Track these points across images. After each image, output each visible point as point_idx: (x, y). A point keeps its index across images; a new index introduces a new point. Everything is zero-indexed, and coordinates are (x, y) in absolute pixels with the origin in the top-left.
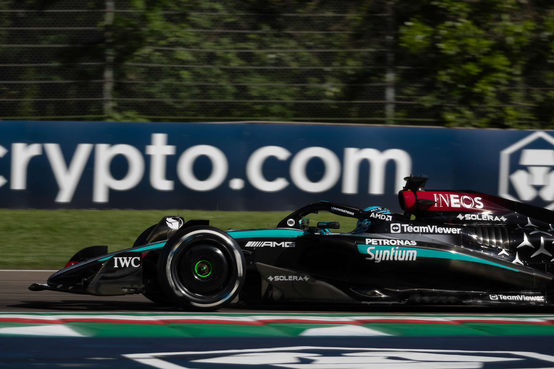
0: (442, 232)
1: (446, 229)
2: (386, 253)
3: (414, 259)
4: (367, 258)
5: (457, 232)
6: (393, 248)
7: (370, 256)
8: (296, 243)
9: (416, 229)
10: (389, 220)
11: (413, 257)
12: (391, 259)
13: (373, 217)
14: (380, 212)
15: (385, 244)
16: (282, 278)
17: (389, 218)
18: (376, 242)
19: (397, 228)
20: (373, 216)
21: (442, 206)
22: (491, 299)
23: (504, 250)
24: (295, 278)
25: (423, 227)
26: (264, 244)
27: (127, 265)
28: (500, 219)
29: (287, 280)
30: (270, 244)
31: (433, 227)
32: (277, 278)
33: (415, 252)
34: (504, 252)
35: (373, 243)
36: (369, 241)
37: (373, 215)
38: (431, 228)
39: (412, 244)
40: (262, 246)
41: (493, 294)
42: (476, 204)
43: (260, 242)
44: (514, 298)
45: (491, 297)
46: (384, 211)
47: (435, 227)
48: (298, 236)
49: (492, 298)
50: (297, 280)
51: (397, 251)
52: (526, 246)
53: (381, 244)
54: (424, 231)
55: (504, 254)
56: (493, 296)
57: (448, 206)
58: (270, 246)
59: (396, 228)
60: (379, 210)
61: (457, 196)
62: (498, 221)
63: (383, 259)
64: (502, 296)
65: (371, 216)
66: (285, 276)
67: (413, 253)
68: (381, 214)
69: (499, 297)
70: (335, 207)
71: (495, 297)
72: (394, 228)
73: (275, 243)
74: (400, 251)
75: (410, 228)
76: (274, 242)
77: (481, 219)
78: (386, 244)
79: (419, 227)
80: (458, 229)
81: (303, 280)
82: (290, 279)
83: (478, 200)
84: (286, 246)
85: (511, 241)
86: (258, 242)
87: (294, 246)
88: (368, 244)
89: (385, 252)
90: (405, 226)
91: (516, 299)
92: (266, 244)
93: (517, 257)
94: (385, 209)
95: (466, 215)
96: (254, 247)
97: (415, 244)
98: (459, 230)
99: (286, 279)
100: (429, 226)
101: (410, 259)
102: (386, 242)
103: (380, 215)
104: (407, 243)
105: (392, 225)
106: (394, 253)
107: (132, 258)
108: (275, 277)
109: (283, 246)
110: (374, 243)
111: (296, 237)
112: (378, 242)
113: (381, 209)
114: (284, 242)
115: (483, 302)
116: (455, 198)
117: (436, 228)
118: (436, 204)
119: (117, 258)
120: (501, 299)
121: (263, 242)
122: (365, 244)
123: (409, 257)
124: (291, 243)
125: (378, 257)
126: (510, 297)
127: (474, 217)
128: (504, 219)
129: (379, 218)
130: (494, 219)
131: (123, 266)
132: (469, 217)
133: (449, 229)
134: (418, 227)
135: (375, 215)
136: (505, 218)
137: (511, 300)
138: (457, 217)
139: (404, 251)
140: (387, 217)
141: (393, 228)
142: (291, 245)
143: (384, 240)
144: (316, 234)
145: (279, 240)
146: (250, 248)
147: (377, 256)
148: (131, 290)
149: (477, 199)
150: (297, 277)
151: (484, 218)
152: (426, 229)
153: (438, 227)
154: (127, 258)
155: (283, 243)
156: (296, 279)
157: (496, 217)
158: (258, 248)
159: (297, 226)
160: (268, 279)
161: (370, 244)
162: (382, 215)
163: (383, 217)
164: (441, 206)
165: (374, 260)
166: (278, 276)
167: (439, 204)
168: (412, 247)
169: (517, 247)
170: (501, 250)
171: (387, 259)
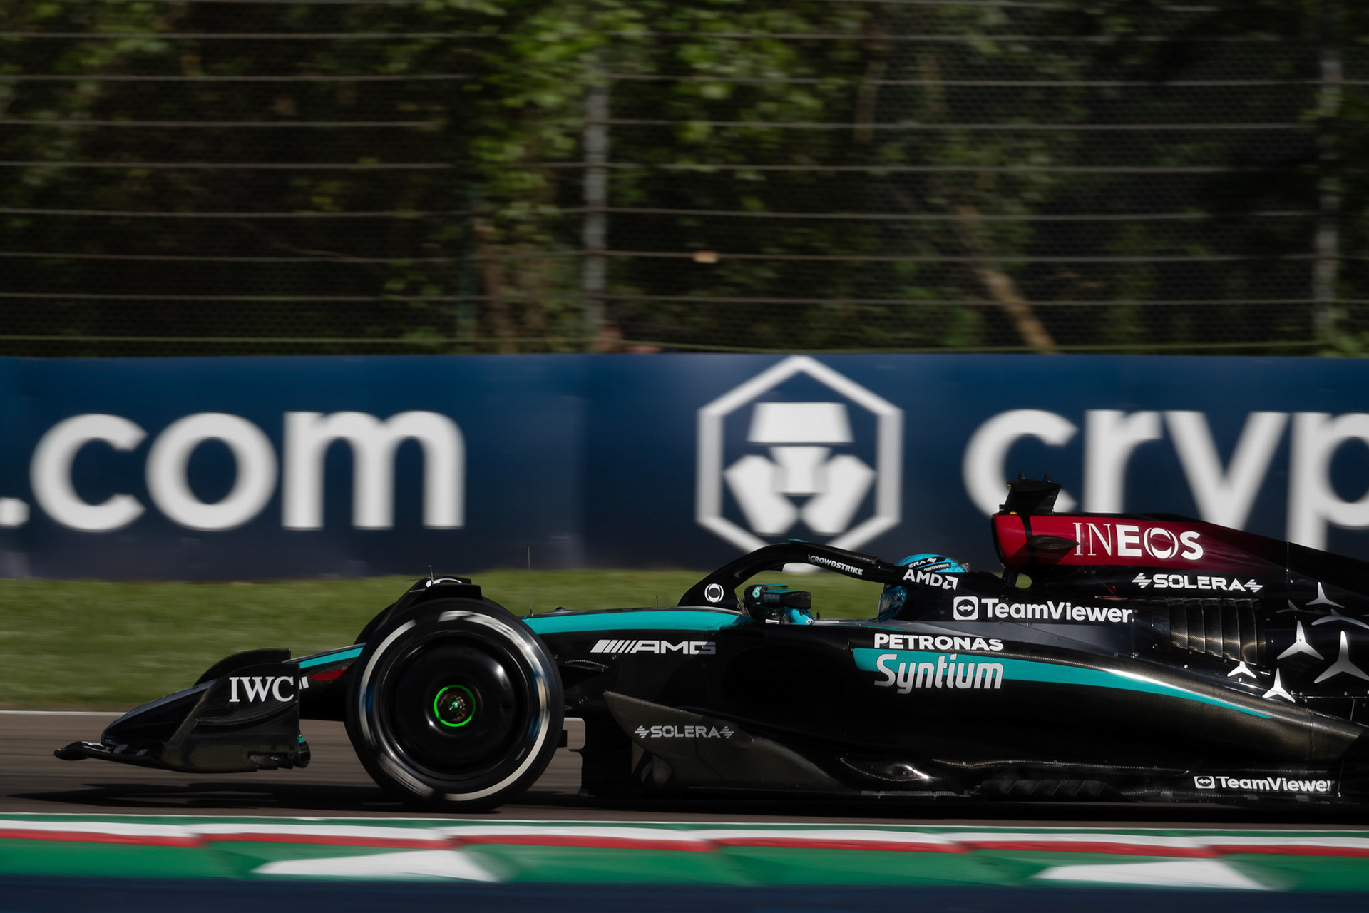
0: (1083, 618)
1: (1093, 611)
2: (926, 670)
3: (998, 685)
4: (877, 683)
5: (1121, 618)
6: (942, 659)
7: (886, 678)
8: (716, 643)
9: (1018, 611)
10: (952, 588)
11: (993, 681)
12: (939, 684)
13: (911, 580)
14: (930, 569)
15: (922, 647)
16: (668, 731)
17: (950, 583)
18: (901, 641)
19: (969, 608)
20: (909, 578)
21: (1095, 554)
22: (1198, 786)
23: (1242, 664)
24: (701, 730)
25: (1035, 606)
26: (639, 646)
27: (263, 696)
28: (1245, 586)
29: (682, 735)
30: (653, 645)
31: (1062, 605)
32: (657, 732)
33: (999, 668)
34: (1242, 668)
35: (892, 646)
36: (882, 638)
37: (909, 575)
38: (1056, 610)
39: (991, 647)
40: (634, 651)
41: (1204, 775)
42: (1183, 548)
43: (628, 642)
44: (1258, 784)
45: (1198, 783)
46: (942, 566)
47: (1065, 606)
48: (722, 628)
49: (1200, 783)
50: (705, 736)
51: (952, 666)
52: (1301, 655)
53: (911, 646)
54: (1038, 616)
55: (1242, 675)
56: (1204, 779)
57: (1110, 554)
58: (653, 651)
59: (966, 608)
60: (930, 562)
61: (1135, 529)
62: (1240, 590)
63: (919, 684)
64: (1227, 780)
65: (905, 578)
66: (676, 727)
67: (995, 671)
68: (932, 572)
69: (1218, 782)
70: (816, 556)
71: (1207, 781)
72: (962, 608)
73: (665, 644)
74: (961, 666)
75: (1002, 608)
76: (662, 642)
77: (1195, 587)
78: (925, 646)
79: (1026, 606)
80: (1124, 611)
81: (719, 736)
82: (689, 733)
83: (1191, 539)
84: (694, 652)
85: (1262, 641)
86: (622, 642)
87: (713, 651)
88: (878, 647)
89: (922, 666)
90: (990, 602)
91: (1261, 788)
92: (643, 645)
93: (1278, 682)
94: (947, 560)
95: (1156, 577)
96: (613, 654)
97: (1001, 647)
98: (1126, 613)
99: (678, 733)
100: (1050, 603)
101: (987, 685)
102: (926, 643)
103: (928, 575)
104: (980, 646)
105: (957, 600)
106: (946, 670)
107: (273, 678)
108: (652, 729)
109: (685, 652)
110: (896, 643)
111: (719, 629)
112: (906, 642)
113: (933, 561)
114: (687, 642)
115: (1174, 794)
116: (1128, 533)
117: (1068, 609)
118: (1078, 547)
119: (238, 678)
120: (1224, 786)
121: (635, 641)
122: (873, 647)
123: (983, 680)
124: (704, 643)
125: (905, 679)
126: (1248, 781)
127: (1176, 582)
128: (1254, 586)
129: (927, 583)
130: (1228, 585)
131: (251, 697)
132: (1165, 582)
133: (1101, 612)
134: (1022, 607)
135: (916, 577)
136: (1257, 584)
137: (1248, 789)
138: (1134, 581)
139: (971, 666)
140: (945, 580)
141: (959, 608)
142: (706, 648)
143: (922, 638)
144: (768, 621)
145: (675, 636)
146: (604, 657)
147: (901, 676)
148: (272, 758)
149: (1185, 537)
150: (705, 729)
151: (1203, 585)
152: (1042, 611)
153: (1072, 607)
154: (261, 678)
155: (684, 644)
156: (704, 733)
157: (1236, 582)
158: (623, 657)
159: (729, 602)
160: (636, 732)
161: (885, 647)
162: (934, 576)
163: (936, 580)
164: (1091, 554)
165: (895, 686)
166: (660, 727)
167: (1085, 549)
168: (991, 656)
169: (1279, 657)
170: (1237, 664)
171: (929, 684)
